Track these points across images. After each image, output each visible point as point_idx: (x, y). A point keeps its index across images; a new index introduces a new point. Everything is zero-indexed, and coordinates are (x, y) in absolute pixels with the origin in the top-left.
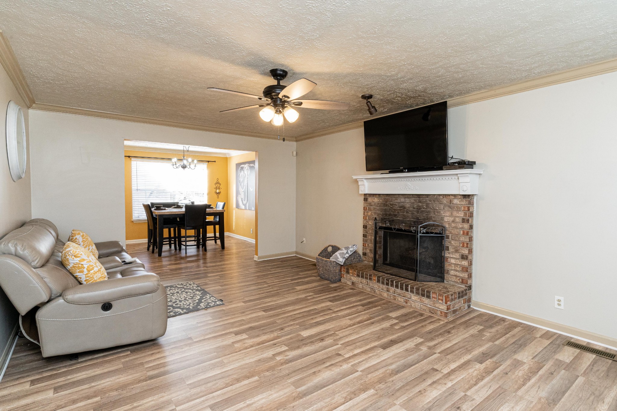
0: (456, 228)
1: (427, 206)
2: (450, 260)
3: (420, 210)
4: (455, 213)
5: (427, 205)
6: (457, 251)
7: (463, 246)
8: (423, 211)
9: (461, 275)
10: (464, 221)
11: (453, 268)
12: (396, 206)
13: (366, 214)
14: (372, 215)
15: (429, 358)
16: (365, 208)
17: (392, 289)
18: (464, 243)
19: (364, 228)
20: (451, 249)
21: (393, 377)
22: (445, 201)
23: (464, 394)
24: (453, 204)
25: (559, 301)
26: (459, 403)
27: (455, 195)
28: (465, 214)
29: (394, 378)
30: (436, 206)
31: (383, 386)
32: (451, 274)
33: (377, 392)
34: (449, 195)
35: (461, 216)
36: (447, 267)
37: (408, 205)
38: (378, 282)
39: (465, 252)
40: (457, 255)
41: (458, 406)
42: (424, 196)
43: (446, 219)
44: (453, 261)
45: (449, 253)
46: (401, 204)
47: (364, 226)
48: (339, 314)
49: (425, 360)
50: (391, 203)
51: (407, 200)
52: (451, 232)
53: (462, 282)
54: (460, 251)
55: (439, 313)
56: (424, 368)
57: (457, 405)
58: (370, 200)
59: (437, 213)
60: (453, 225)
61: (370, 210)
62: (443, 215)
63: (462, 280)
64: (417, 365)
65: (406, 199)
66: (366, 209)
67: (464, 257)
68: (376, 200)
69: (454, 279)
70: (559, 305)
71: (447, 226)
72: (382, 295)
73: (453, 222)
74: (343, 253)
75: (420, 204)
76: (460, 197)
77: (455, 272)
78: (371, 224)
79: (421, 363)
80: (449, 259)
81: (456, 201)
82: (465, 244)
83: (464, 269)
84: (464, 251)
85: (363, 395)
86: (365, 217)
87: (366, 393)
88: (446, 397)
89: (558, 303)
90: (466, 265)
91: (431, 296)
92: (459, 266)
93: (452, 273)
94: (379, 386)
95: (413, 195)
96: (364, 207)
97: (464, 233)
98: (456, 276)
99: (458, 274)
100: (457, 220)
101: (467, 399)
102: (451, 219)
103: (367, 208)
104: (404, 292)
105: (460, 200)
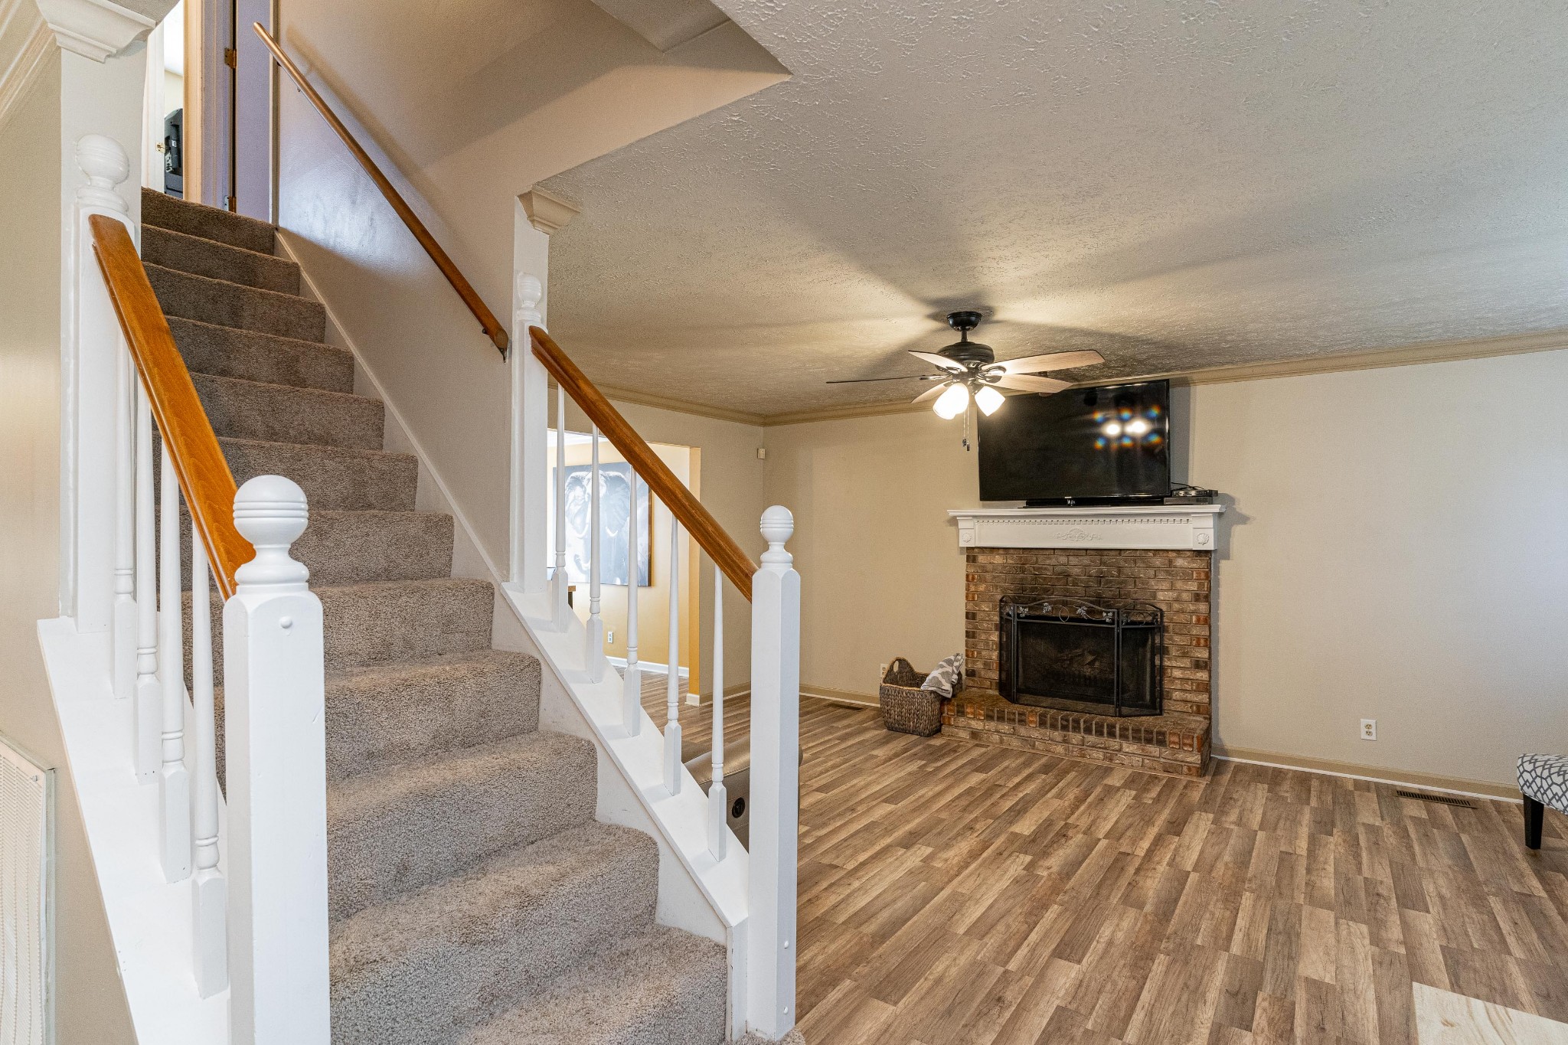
0: (1182, 611)
1: (1119, 572)
2: (1172, 672)
3: (1103, 580)
4: (1179, 585)
5: (1120, 569)
6: (1185, 655)
7: (1198, 645)
8: (1111, 581)
9: (1196, 699)
10: (1197, 598)
11: (1179, 687)
12: (1048, 570)
13: (973, 588)
14: (989, 591)
15: (932, 902)
16: (970, 577)
17: (1076, 738)
18: (1199, 639)
19: (967, 617)
20: (1174, 652)
21: (878, 948)
22: (1158, 561)
23: (1002, 969)
24: (1175, 567)
25: (1368, 726)
26: (998, 990)
27: (1178, 551)
28: (1201, 586)
29: (881, 950)
30: (1139, 571)
31: (867, 969)
32: (1174, 698)
33: (857, 984)
34: (1167, 551)
35: (1192, 588)
36: (1167, 685)
37: (1076, 571)
38: (1040, 724)
39: (1203, 654)
40: (1186, 663)
41: (997, 997)
42: (1113, 553)
43: (1161, 596)
44: (1177, 673)
45: (1169, 659)
46: (1058, 569)
47: (967, 614)
48: (1028, 791)
49: (927, 906)
50: (1037, 565)
51: (1073, 560)
52: (1172, 619)
53: (1198, 712)
54: (1192, 655)
55: (1185, 769)
56: (930, 922)
57: (996, 995)
58: (982, 559)
59: (1143, 584)
60: (1176, 606)
61: (982, 580)
62: (1156, 588)
63: (1198, 707)
64: (915, 918)
65: (1071, 558)
66: (973, 578)
67: (1198, 665)
68: (998, 559)
69: (1180, 707)
70: (1369, 733)
71: (1164, 608)
72: (1052, 750)
73: (1177, 600)
74: (947, 672)
75: (1105, 569)
76: (1189, 554)
77: (1182, 694)
78: (987, 609)
79: (922, 912)
80: (1169, 671)
81: (1180, 562)
82: (1202, 641)
83: (1201, 686)
84: (1200, 653)
85: (832, 993)
86: (970, 596)
87: (838, 988)
88: (973, 983)
89: (1367, 730)
90: (1204, 678)
91: (1167, 739)
92: (1190, 682)
93: (1177, 695)
94: (857, 970)
95: (1086, 550)
96: (967, 576)
97: (1198, 620)
98: (1186, 701)
99: (1189, 696)
100: (1185, 596)
101: (1010, 979)
102: (1171, 595)
103: (976, 576)
104: (1106, 738)
105: (1189, 559)
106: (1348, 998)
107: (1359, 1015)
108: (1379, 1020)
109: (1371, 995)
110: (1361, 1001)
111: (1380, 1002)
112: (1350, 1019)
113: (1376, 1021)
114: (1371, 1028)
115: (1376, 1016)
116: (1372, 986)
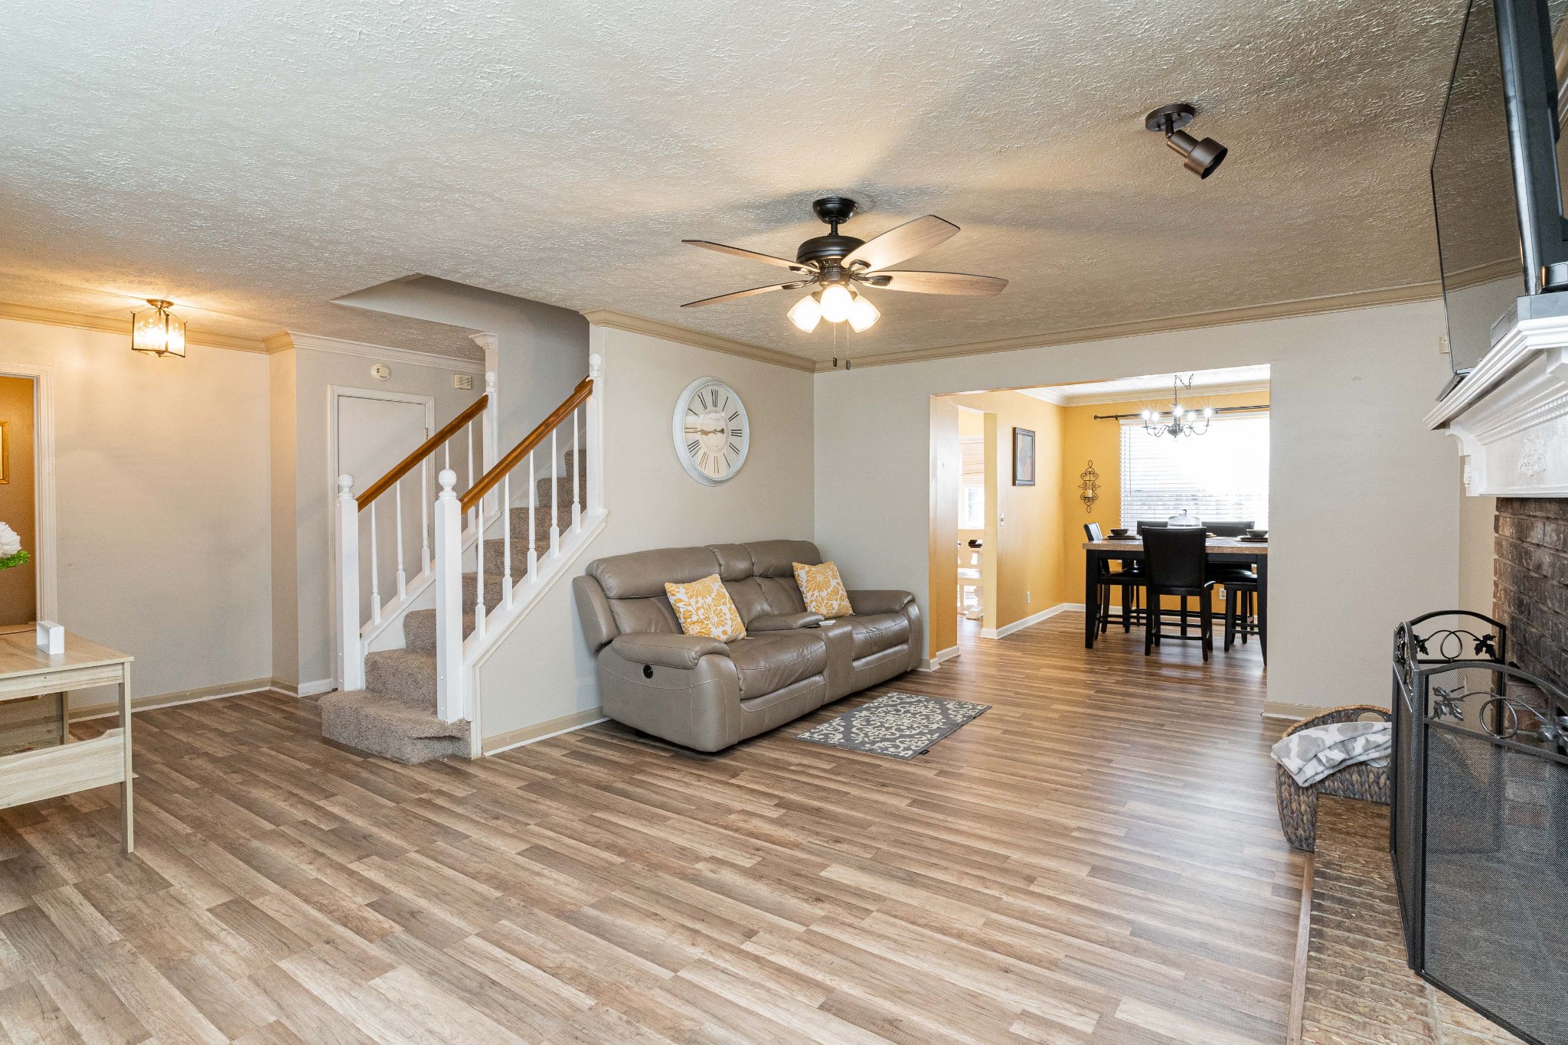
12: (1532, 560)
13: (1496, 593)
46: (1538, 555)
50: (1526, 545)
65: (1546, 526)
66: (1497, 569)
106: (345, 982)
107: (318, 975)
108: (300, 985)
109: (331, 1000)
110: (331, 988)
111: (316, 1000)
112: (321, 966)
113: (301, 981)
114: (298, 972)
115: (304, 985)
116: (341, 1012)
